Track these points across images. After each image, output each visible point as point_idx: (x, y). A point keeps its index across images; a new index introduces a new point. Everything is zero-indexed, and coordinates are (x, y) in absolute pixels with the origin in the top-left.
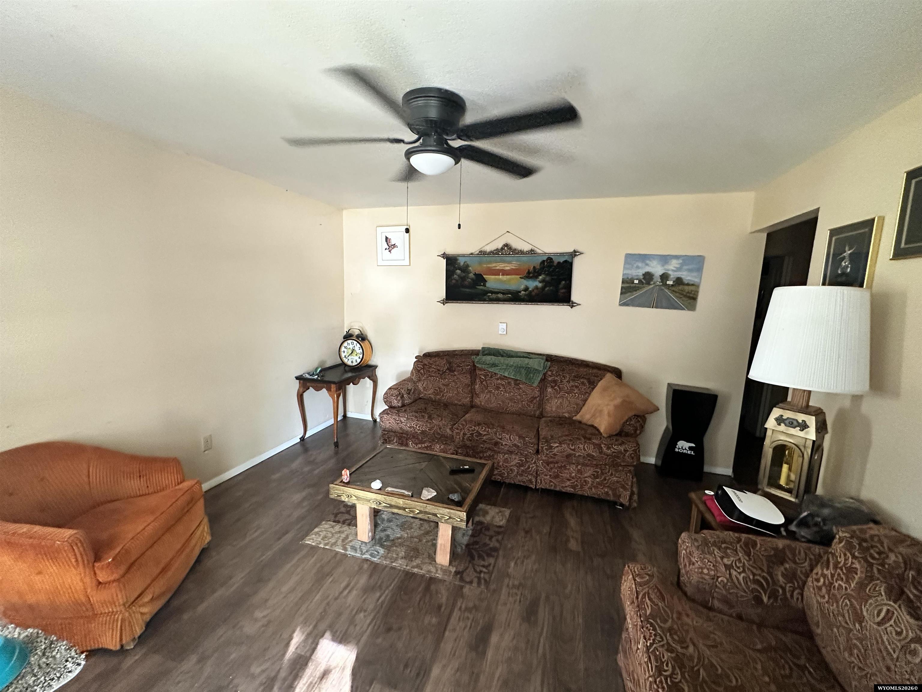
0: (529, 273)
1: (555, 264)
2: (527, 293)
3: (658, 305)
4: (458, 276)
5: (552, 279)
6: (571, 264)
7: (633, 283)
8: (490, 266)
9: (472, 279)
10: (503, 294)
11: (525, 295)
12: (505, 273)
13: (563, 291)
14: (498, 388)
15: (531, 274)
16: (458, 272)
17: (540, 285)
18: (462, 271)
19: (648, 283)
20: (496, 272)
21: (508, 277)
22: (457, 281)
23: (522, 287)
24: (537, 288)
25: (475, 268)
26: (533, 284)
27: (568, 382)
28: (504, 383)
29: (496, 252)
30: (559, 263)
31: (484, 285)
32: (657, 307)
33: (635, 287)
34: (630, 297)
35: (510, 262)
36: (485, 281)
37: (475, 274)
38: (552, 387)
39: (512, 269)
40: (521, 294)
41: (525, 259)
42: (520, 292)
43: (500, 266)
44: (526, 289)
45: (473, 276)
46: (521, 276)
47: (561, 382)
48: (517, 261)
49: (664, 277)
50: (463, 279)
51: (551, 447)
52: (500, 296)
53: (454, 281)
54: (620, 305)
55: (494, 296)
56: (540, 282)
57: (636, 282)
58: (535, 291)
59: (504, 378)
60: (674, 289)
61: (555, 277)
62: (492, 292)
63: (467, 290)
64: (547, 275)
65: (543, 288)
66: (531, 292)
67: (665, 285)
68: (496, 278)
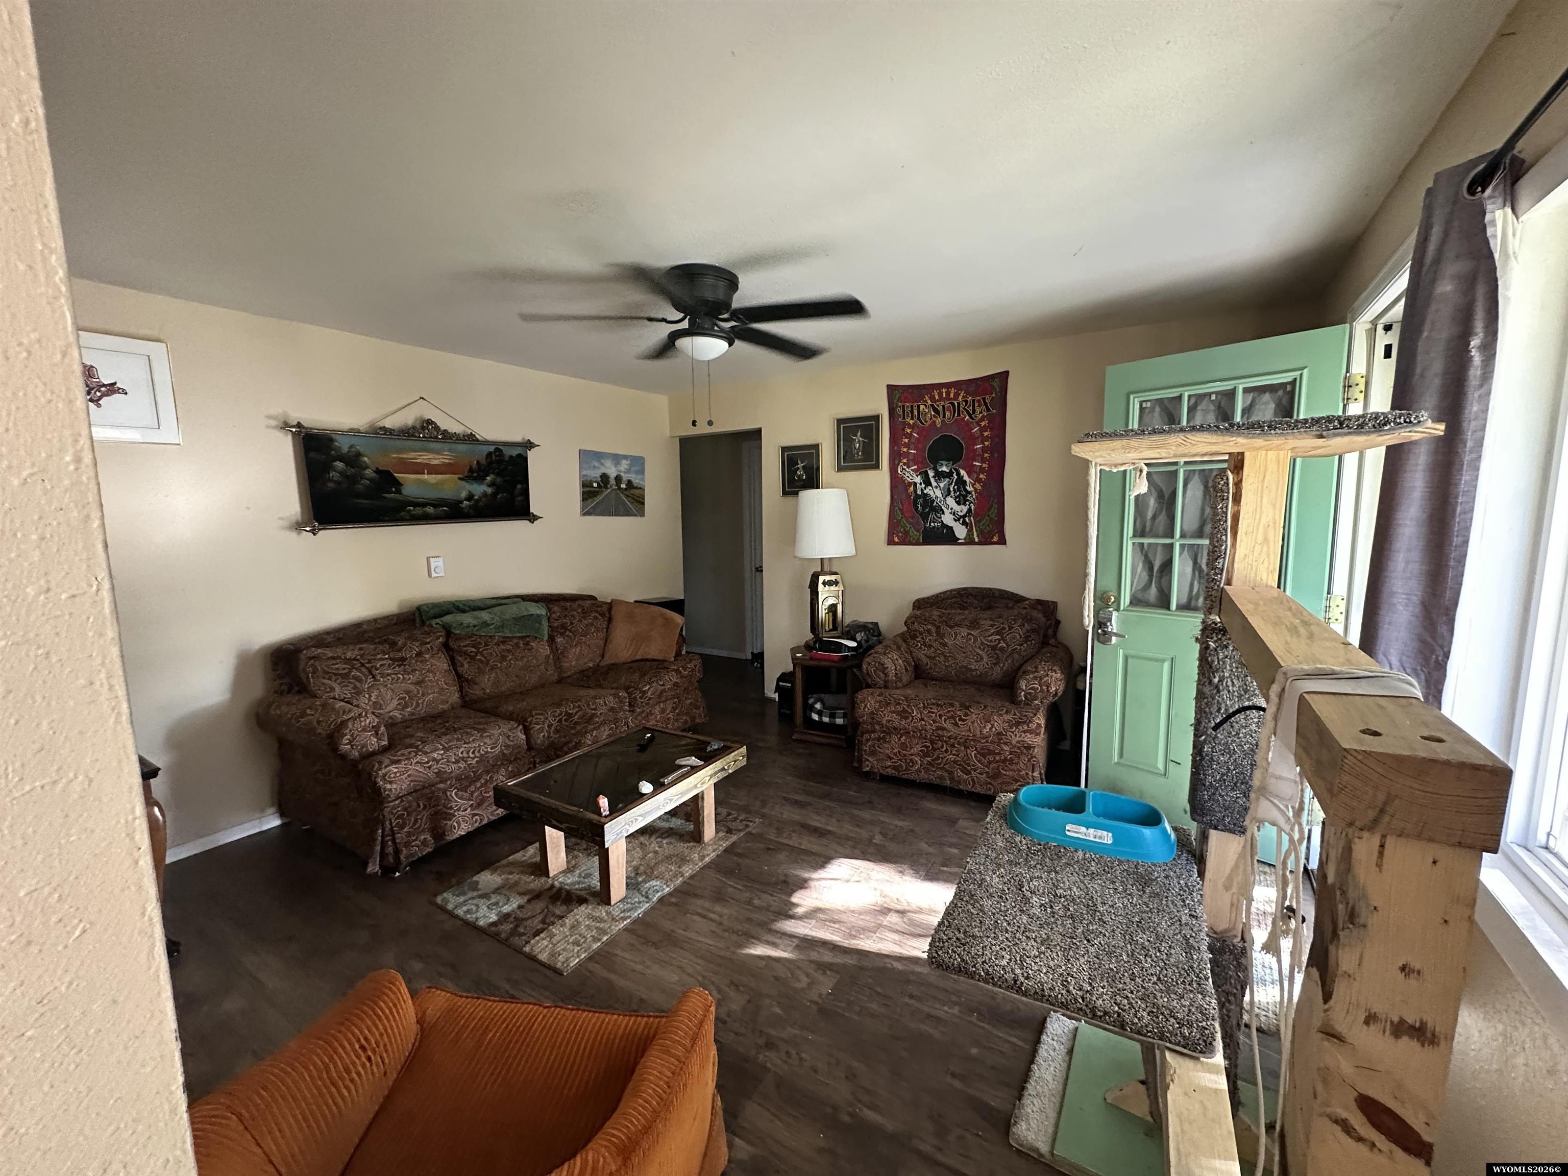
0: (471, 470)
1: (507, 459)
2: (472, 502)
3: (616, 514)
4: (341, 473)
5: (505, 481)
6: (526, 459)
7: (592, 486)
8: (405, 456)
9: (371, 480)
10: (435, 506)
11: (470, 506)
12: (433, 470)
13: (520, 498)
14: (504, 658)
15: (475, 474)
16: (339, 465)
17: (489, 490)
18: (347, 465)
19: (606, 488)
20: (419, 469)
21: (440, 477)
22: (338, 483)
23: (464, 494)
24: (485, 494)
25: (372, 459)
26: (479, 489)
27: (580, 621)
28: (509, 647)
29: (407, 433)
30: (511, 457)
31: (399, 492)
32: (616, 515)
33: (594, 492)
34: (592, 504)
35: (438, 452)
36: (397, 484)
37: (377, 471)
38: (562, 634)
39: (444, 464)
40: (463, 506)
41: (462, 447)
42: (461, 502)
43: (423, 458)
44: (470, 497)
45: (374, 475)
46: (461, 476)
47: (572, 624)
48: (449, 450)
49: (618, 479)
50: (352, 480)
51: (644, 693)
52: (430, 510)
53: (331, 485)
54: (585, 514)
55: (419, 511)
56: (489, 486)
57: (595, 485)
58: (483, 499)
59: (505, 640)
60: (627, 493)
61: (508, 478)
62: (416, 505)
63: (364, 501)
64: (498, 474)
65: (494, 494)
66: (477, 501)
67: (620, 488)
68: (419, 480)
